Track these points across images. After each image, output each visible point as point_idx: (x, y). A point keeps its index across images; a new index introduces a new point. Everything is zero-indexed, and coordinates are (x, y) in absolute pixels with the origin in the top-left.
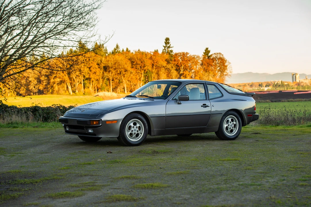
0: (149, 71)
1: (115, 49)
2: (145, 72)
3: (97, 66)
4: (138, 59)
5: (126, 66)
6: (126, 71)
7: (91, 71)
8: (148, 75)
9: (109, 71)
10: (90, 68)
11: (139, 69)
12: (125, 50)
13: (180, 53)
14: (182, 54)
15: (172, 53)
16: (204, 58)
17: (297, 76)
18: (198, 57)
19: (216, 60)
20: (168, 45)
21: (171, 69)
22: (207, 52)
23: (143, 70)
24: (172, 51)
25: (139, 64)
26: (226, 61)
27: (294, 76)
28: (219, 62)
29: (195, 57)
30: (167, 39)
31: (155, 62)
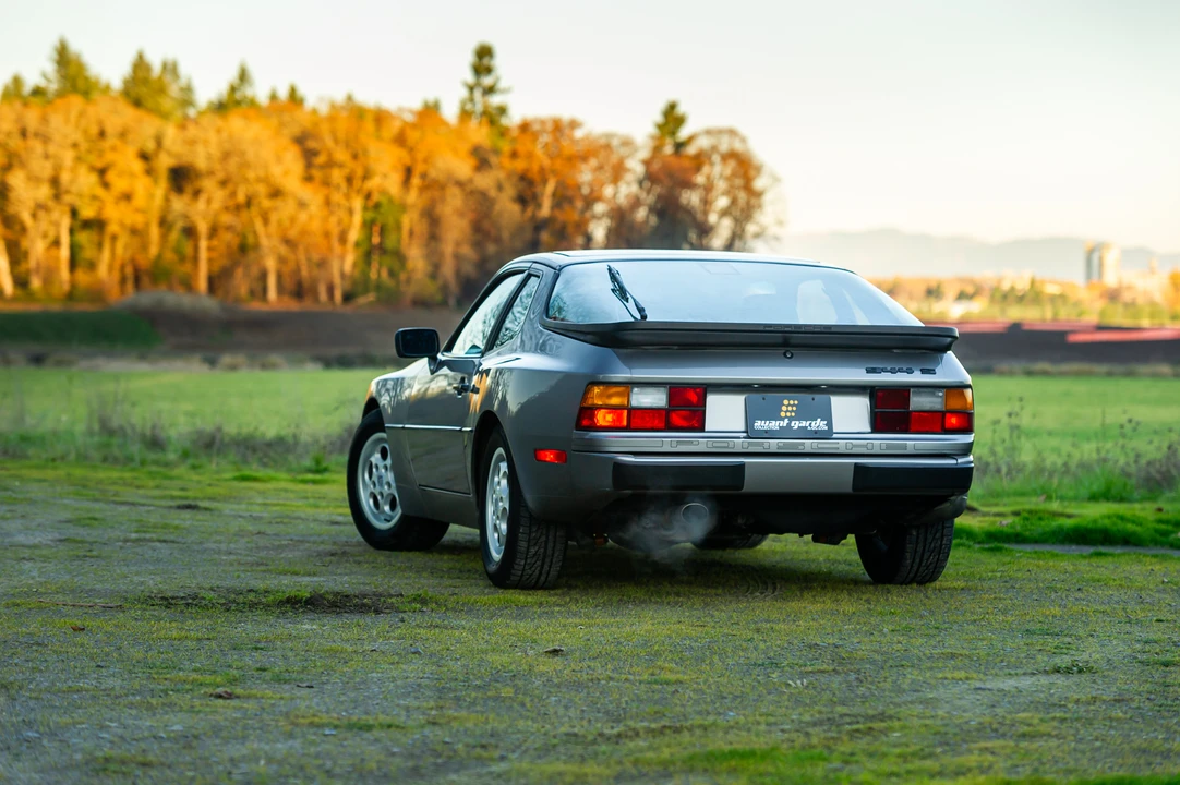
0: (391, 201)
1: (233, 89)
2: (371, 203)
3: (138, 166)
5: (276, 171)
6: (276, 193)
7: (106, 185)
8: (381, 220)
9: (197, 193)
10: (102, 172)
11: (338, 186)
12: (283, 94)
13: (543, 122)
14: (549, 127)
15: (504, 121)
16: (657, 149)
17: (1111, 259)
18: (627, 143)
19: (712, 164)
20: (487, 81)
21: (493, 193)
22: (672, 119)
23: (358, 191)
24: (502, 110)
25: (341, 166)
26: (759, 169)
27: (1093, 257)
28: (728, 172)
29: (615, 142)
30: (484, 53)
31: (420, 156)
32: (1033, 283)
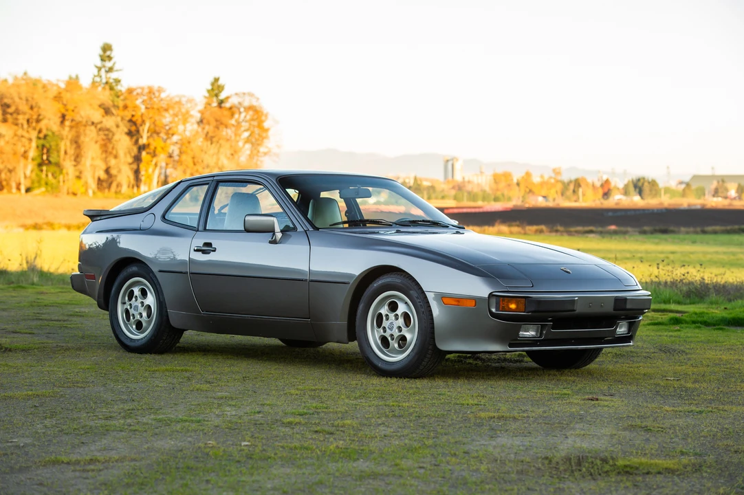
0: (53, 133)
2: (41, 135)
4: (20, 98)
8: (48, 145)
11: (22, 125)
13: (142, 89)
14: (146, 91)
15: (119, 88)
16: (208, 104)
17: (458, 166)
18: (190, 101)
19: (240, 113)
20: (109, 64)
21: (114, 129)
22: (216, 88)
23: (34, 129)
24: (118, 81)
25: (24, 113)
26: (266, 116)
27: (449, 164)
28: (248, 117)
29: (184, 100)
30: (106, 48)
31: (70, 107)
32: (415, 179)
